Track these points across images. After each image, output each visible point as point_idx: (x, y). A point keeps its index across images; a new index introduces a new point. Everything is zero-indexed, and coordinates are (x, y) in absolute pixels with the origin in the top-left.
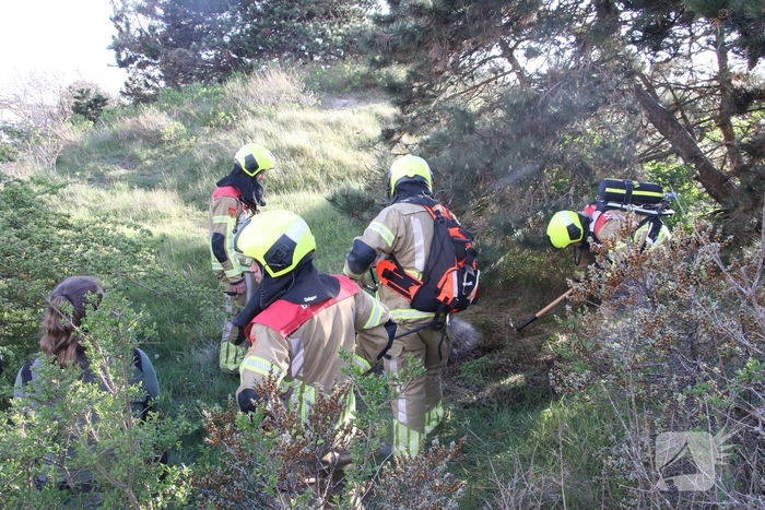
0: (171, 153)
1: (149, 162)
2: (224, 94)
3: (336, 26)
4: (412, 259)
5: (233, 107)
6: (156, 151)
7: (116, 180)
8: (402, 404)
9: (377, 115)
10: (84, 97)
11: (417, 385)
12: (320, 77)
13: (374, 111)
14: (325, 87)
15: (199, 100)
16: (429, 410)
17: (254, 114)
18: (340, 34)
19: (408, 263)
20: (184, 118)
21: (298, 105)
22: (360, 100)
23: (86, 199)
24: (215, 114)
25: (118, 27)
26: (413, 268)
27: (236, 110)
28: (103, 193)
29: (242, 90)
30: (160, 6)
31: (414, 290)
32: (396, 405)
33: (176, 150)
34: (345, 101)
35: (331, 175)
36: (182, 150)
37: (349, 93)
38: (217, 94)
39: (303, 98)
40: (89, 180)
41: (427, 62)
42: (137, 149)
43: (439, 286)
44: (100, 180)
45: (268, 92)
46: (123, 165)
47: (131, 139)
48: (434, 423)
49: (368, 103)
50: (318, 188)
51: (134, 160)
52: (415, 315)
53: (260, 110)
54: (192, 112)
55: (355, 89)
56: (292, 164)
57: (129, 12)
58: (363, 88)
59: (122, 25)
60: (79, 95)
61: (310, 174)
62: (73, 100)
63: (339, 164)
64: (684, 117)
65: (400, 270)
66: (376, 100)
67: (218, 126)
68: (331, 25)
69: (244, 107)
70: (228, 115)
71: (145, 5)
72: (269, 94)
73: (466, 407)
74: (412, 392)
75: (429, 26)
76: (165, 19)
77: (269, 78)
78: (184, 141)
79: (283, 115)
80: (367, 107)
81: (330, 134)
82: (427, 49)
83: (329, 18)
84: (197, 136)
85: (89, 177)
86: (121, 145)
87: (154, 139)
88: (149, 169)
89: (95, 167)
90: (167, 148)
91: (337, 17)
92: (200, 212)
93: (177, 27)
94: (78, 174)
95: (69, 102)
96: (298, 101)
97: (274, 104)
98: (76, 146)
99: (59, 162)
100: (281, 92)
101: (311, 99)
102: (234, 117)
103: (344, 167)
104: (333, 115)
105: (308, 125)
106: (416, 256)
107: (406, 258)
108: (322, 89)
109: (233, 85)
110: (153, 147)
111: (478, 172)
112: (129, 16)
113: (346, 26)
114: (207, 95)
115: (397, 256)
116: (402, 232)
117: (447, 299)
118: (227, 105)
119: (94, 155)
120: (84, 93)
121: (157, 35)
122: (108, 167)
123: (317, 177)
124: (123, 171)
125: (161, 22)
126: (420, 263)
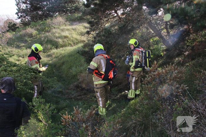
0: (35, 39)
1: (30, 42)
2: (47, 23)
3: (73, 5)
4: (102, 69)
5: (49, 26)
6: (31, 39)
7: (22, 47)
8: (101, 103)
9: (84, 26)
10: (10, 24)
11: (104, 98)
12: (70, 17)
13: (83, 25)
14: (71, 20)
15: (40, 25)
16: (107, 102)
17: (54, 28)
18: (74, 7)
19: (101, 70)
20: (38, 30)
21: (65, 25)
22: (80, 22)
23: (15, 52)
24: (45, 28)
25: (18, 7)
26: (102, 71)
27: (50, 27)
28: (19, 50)
29: (51, 22)
30: (28, 1)
31: (103, 76)
32: (99, 103)
33: (36, 38)
34: (76, 23)
35: (75, 42)
36: (38, 38)
37: (77, 21)
38: (45, 23)
39: (66, 23)
40: (15, 47)
41: (98, 16)
42: (26, 38)
43: (109, 75)
44: (18, 47)
45: (57, 22)
46: (23, 43)
47: (25, 36)
48: (108, 105)
49: (82, 23)
50: (72, 45)
51: (26, 41)
52: (104, 82)
53: (56, 27)
54: (39, 28)
55: (78, 20)
56: (65, 40)
57: (20, 3)
58: (80, 20)
59: (19, 6)
60: (9, 23)
61: (70, 42)
62: (8, 25)
63: (76, 39)
64: (158, 28)
65: (99, 72)
66: (84, 22)
67: (46, 31)
68: (71, 4)
69: (52, 26)
70: (48, 28)
71: (25, 1)
72: (58, 23)
73: (114, 100)
74: (103, 100)
75: (98, 8)
76: (30, 4)
77: (58, 19)
78: (38, 36)
79: (62, 28)
80: (81, 24)
81: (73, 32)
82: (98, 13)
83: (71, 3)
84: (41, 34)
85: (15, 46)
86: (22, 37)
87: (31, 36)
88: (30, 43)
89: (17, 44)
90: (34, 38)
91: (73, 2)
92: (44, 54)
93: (33, 6)
94: (12, 46)
95: (7, 25)
96: (65, 24)
97: (59, 25)
98: (11, 38)
99: (7, 43)
100: (61, 22)
101: (68, 23)
102: (50, 29)
103: (77, 40)
104: (74, 27)
105: (68, 30)
106: (103, 68)
107: (100, 69)
108: (70, 20)
109: (49, 21)
110: (31, 38)
111: (113, 44)
112: (20, 4)
113: (75, 5)
114: (42, 23)
115: (98, 69)
116: (99, 63)
117: (111, 78)
118: (48, 26)
119: (16, 41)
120: (10, 23)
121: (28, 8)
122: (20, 43)
123: (71, 43)
124: (23, 44)
125: (29, 5)
126: (104, 70)
